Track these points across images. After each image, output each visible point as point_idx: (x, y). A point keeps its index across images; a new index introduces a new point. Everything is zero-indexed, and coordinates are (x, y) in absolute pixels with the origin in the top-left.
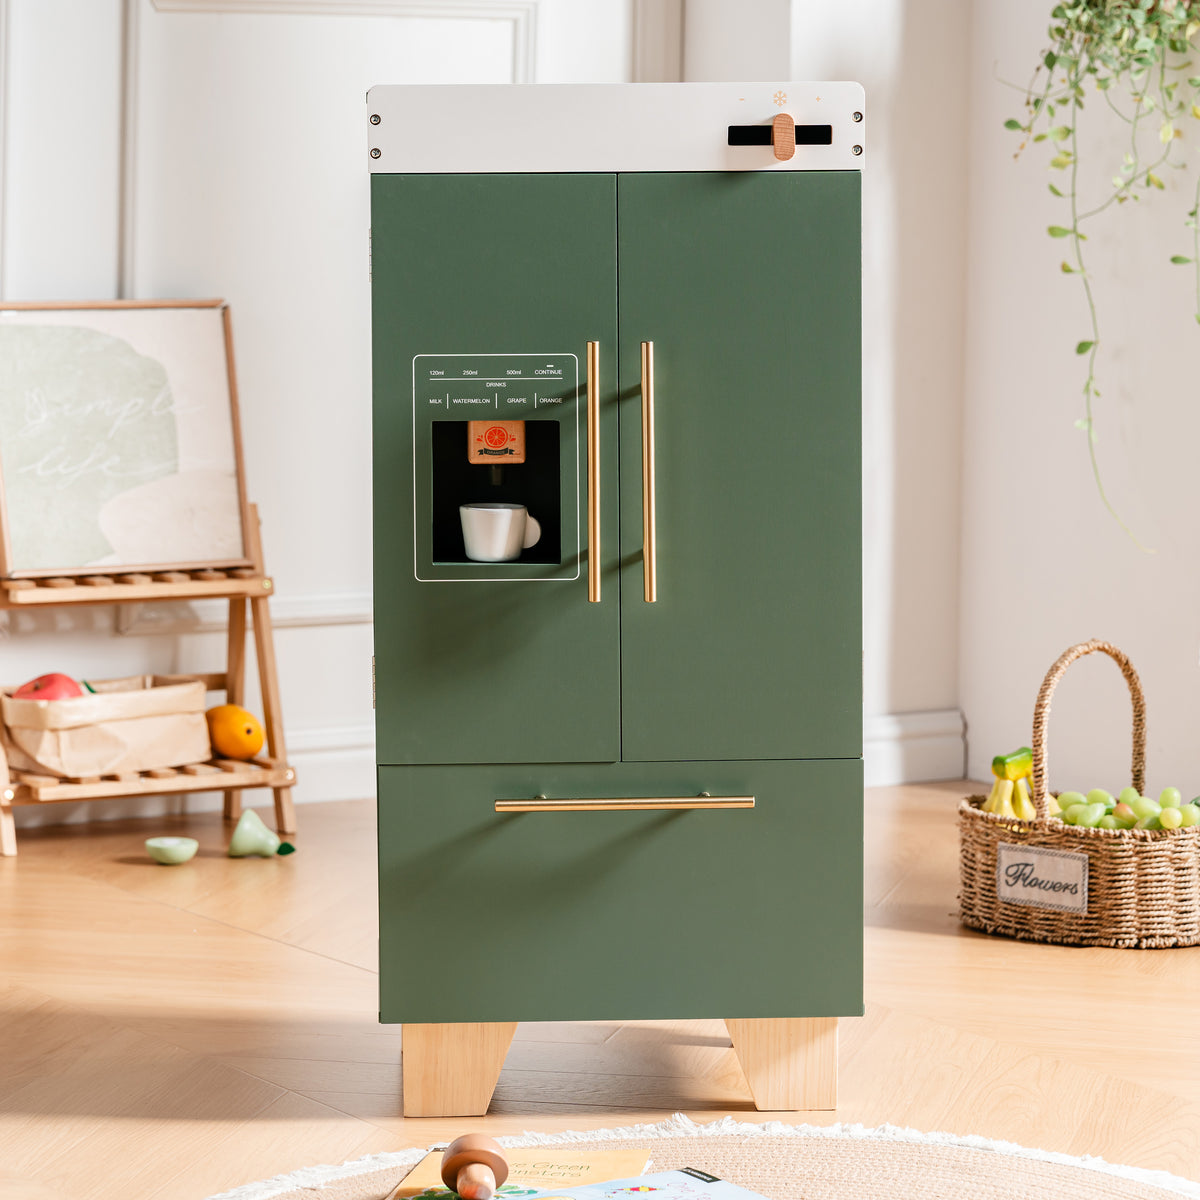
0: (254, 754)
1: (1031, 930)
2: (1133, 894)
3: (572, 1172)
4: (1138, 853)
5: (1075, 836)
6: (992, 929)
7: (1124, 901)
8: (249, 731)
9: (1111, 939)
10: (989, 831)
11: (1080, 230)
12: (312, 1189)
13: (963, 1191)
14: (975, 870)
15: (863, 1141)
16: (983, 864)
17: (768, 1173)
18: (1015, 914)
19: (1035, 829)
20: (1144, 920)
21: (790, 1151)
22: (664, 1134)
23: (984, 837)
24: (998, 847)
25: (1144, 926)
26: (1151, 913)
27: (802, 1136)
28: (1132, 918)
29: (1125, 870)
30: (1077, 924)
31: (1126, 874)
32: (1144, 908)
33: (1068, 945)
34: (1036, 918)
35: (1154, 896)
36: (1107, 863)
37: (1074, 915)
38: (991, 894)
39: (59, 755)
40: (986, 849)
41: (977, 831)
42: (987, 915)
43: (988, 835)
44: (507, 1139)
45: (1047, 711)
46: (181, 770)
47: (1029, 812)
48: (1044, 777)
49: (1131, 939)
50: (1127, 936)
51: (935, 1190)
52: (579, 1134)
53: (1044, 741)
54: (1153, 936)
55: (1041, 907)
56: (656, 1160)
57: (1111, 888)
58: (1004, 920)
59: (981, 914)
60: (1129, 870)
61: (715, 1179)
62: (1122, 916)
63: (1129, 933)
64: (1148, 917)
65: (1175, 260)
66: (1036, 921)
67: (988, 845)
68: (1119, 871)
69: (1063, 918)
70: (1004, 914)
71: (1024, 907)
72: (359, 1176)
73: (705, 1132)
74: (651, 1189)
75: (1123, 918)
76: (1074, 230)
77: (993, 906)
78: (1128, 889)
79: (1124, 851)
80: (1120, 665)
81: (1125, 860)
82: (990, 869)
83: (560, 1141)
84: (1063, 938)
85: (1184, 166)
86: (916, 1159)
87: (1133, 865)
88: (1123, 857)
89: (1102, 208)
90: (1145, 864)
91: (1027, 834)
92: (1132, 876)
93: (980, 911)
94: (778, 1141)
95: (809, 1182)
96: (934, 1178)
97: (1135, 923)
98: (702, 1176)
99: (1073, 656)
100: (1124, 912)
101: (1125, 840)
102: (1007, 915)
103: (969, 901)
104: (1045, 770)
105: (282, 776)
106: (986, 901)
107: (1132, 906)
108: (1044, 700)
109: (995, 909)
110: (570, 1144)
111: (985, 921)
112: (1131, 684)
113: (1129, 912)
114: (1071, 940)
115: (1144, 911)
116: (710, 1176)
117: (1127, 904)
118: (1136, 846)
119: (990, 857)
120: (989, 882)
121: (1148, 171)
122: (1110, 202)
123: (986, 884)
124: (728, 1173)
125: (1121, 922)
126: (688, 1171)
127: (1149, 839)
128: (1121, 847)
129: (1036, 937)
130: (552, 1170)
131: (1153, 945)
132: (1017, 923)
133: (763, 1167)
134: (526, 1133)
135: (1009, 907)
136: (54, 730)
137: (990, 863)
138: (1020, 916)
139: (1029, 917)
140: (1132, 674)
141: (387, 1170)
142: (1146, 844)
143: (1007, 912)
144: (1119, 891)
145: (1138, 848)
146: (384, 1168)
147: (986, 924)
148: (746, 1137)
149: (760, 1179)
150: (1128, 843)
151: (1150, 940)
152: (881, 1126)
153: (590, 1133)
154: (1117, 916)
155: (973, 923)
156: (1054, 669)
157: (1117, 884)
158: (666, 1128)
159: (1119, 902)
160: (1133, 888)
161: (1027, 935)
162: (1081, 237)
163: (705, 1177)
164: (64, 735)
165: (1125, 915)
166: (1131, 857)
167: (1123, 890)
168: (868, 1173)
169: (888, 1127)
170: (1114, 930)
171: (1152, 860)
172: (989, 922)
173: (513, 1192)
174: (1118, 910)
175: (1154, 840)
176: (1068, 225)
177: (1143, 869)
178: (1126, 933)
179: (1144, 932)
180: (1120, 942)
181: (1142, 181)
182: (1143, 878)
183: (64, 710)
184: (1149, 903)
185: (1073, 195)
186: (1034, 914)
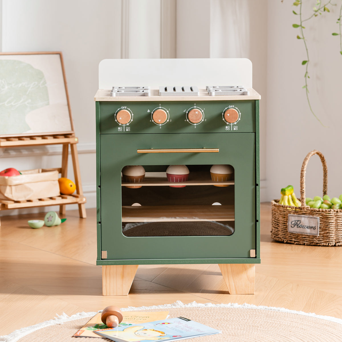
0: (72, 193)
1: (299, 241)
2: (333, 229)
3: (144, 318)
4: (336, 216)
5: (315, 211)
6: (286, 241)
7: (331, 231)
8: (71, 186)
9: (327, 243)
10: (285, 211)
11: (303, 25)
12: (59, 324)
13: (269, 323)
14: (279, 223)
15: (237, 309)
16: (283, 221)
17: (207, 318)
18: (294, 236)
19: (301, 209)
20: (337, 237)
21: (214, 312)
22: (174, 307)
23: (283, 212)
24: (288, 216)
25: (337, 239)
26: (339, 235)
27: (218, 307)
28: (333, 237)
29: (331, 222)
30: (315, 239)
31: (331, 223)
32: (337, 233)
33: (312, 245)
34: (301, 237)
35: (340, 230)
36: (325, 219)
37: (314, 236)
38: (285, 230)
39: (12, 193)
40: (284, 216)
41: (280, 211)
42: (284, 237)
43: (284, 212)
44: (123, 309)
45: (305, 172)
46: (51, 198)
47: (299, 204)
48: (304, 193)
49: (333, 243)
50: (332, 242)
51: (260, 323)
52: (146, 307)
53: (304, 182)
54: (339, 242)
55: (303, 234)
56: (171, 315)
57: (327, 227)
58: (290, 238)
59: (282, 237)
60: (332, 222)
61: (189, 320)
62: (330, 236)
63: (332, 241)
64: (338, 236)
65: (334, 34)
66: (301, 238)
67: (284, 215)
68: (330, 222)
69: (310, 237)
70: (290, 237)
71: (297, 234)
72: (75, 320)
73: (186, 306)
74: (168, 323)
75: (331, 237)
76: (301, 26)
77: (286, 234)
78: (332, 227)
79: (331, 216)
80: (321, 158)
81: (332, 218)
82: (285, 222)
83: (140, 309)
84: (310, 243)
85: (336, 5)
86: (254, 314)
87: (334, 220)
88: (331, 218)
89: (310, 18)
90: (337, 219)
91: (299, 211)
92: (333, 224)
93: (281, 236)
94: (210, 309)
95: (220, 321)
96: (260, 319)
97: (334, 238)
98: (185, 319)
99: (311, 155)
100: (331, 235)
101: (332, 212)
102: (291, 237)
103: (277, 233)
104: (305, 191)
105: (82, 200)
106: (284, 233)
107: (333, 233)
108: (304, 169)
109: (287, 235)
110: (143, 310)
111: (283, 239)
112: (323, 164)
113: (332, 235)
114: (313, 244)
115: (337, 234)
116: (188, 319)
117: (332, 232)
118: (335, 214)
119: (285, 219)
120: (285, 227)
121: (325, 6)
122: (312, 16)
123: (284, 227)
124: (194, 319)
125: (330, 238)
126: (181, 318)
127: (339, 212)
128: (330, 215)
129: (301, 244)
130: (137, 318)
131: (340, 245)
132: (294, 239)
133: (205, 316)
134: (129, 307)
135: (292, 234)
136: (10, 186)
137: (285, 220)
138: (296, 237)
139: (299, 237)
140: (324, 161)
141: (84, 318)
142: (338, 213)
143: (291, 236)
144: (329, 228)
145: (336, 215)
146: (83, 318)
147: (284, 240)
148: (200, 308)
149: (204, 320)
150: (332, 213)
151: (339, 243)
152: (243, 304)
153: (149, 307)
154: (329, 236)
155: (279, 240)
156: (306, 159)
157: (329, 226)
158: (174, 305)
159: (329, 231)
160: (333, 227)
161: (298, 243)
162: (304, 28)
163: (186, 320)
164: (13, 188)
165: (331, 236)
166: (333, 217)
167: (331, 228)
168: (239, 318)
169: (246, 304)
170: (328, 240)
171: (340, 218)
172: (285, 239)
173: (124, 325)
174: (329, 234)
175: (340, 212)
176: (299, 24)
177: (337, 221)
178: (331, 241)
179: (337, 241)
180: (330, 244)
181: (323, 9)
182: (337, 224)
183: (14, 179)
184: (338, 232)
185: (301, 14)
186: (301, 236)
